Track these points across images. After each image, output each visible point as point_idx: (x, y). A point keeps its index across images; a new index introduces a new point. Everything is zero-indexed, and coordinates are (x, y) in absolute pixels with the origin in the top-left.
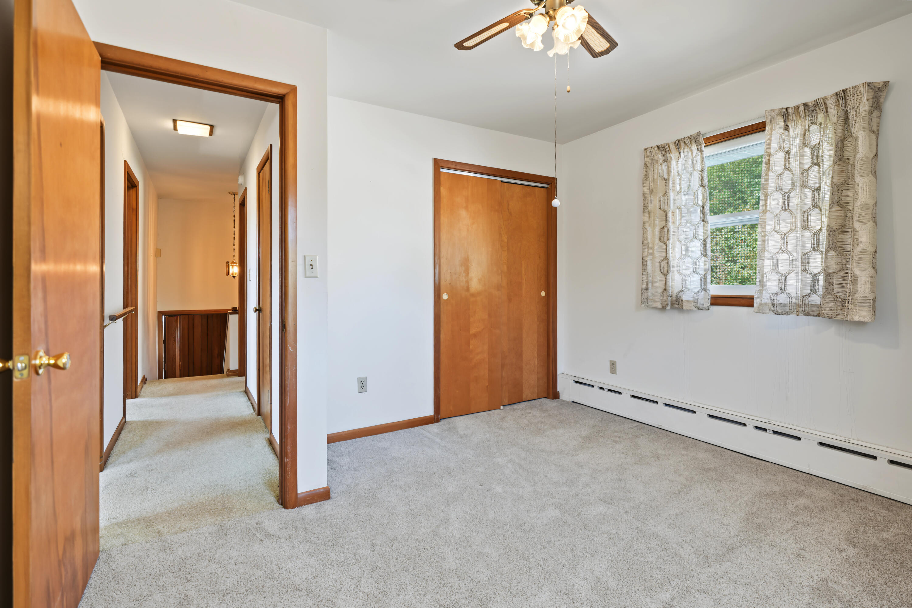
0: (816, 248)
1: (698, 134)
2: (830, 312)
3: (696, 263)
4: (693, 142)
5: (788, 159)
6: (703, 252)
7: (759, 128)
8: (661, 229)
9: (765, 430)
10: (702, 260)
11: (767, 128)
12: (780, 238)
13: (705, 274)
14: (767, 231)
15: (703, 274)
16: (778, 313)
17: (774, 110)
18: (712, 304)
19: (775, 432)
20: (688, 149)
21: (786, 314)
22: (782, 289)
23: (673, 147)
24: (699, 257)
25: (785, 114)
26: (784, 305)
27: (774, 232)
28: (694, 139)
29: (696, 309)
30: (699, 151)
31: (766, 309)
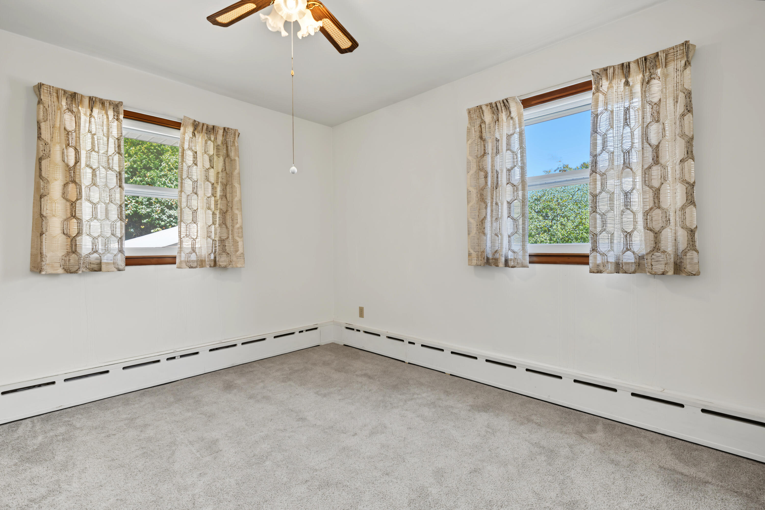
0: (214, 223)
1: (121, 103)
2: (225, 264)
3: (113, 227)
4: (112, 107)
5: (195, 157)
6: (119, 216)
7: (176, 125)
8: (65, 185)
9: (174, 358)
10: (118, 224)
11: (182, 128)
12: (191, 213)
13: (121, 237)
14: (182, 206)
15: (120, 237)
16: (191, 267)
17: (190, 119)
18: (127, 265)
19: (181, 356)
20: (104, 112)
21: (195, 268)
22: (193, 250)
23: (86, 101)
24: (116, 221)
25: (196, 125)
26: (193, 261)
27: (187, 207)
28: (116, 106)
29: (116, 270)
30: (115, 118)
31: (184, 265)
